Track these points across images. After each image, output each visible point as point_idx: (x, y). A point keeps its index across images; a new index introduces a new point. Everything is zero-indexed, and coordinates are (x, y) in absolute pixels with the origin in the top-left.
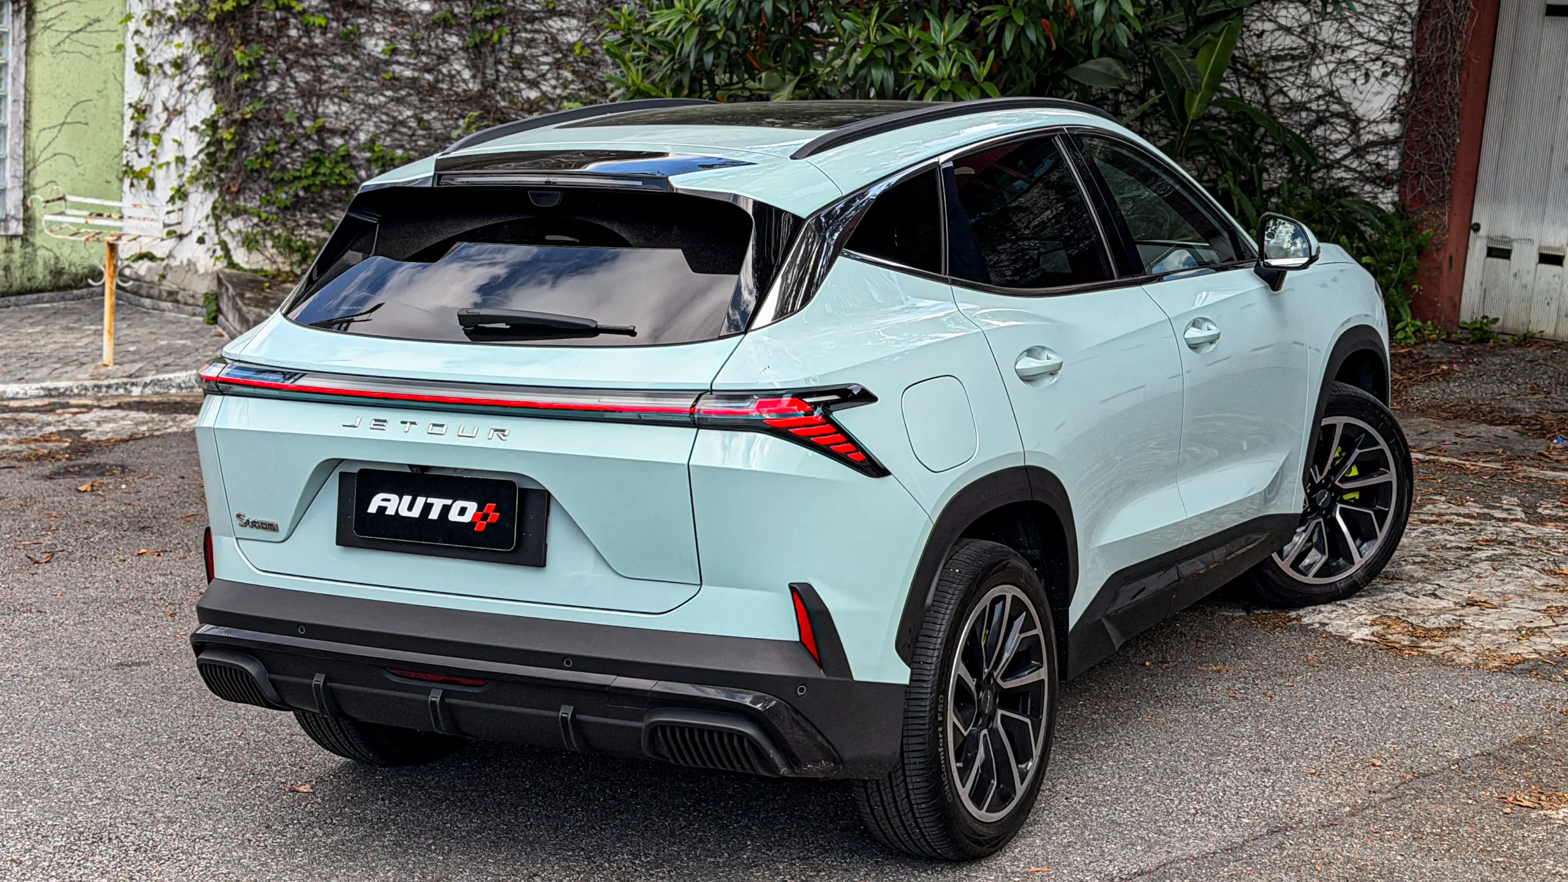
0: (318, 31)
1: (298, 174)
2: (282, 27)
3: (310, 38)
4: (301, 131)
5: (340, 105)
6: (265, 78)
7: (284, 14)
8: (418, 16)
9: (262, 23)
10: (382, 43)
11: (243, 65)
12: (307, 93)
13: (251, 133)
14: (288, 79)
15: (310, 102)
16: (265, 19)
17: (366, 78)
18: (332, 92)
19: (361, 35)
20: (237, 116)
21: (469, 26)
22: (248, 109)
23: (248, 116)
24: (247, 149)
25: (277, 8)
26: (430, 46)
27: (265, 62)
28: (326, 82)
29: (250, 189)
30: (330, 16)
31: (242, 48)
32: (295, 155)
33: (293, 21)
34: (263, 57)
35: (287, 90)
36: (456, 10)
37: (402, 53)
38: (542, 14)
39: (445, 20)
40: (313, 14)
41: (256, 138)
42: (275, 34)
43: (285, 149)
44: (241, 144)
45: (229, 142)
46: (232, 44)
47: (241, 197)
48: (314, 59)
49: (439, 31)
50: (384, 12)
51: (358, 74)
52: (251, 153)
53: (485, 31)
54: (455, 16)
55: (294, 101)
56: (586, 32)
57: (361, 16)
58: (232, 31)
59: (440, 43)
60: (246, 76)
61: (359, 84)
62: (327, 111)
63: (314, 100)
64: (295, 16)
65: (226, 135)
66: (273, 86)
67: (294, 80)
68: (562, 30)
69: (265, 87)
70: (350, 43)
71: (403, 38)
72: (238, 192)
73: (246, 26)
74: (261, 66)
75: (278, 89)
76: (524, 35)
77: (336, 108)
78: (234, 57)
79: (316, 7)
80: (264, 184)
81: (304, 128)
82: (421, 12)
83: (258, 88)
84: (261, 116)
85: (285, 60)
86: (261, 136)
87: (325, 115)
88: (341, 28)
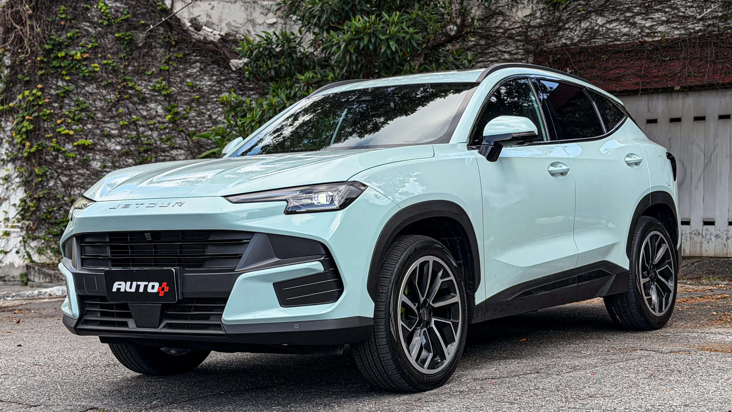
0: (71, 160)
1: (62, 220)
2: (56, 158)
3: (68, 162)
4: (63, 202)
5: (81, 190)
6: (48, 180)
7: (56, 153)
8: (115, 152)
9: (47, 157)
10: (99, 164)
11: (39, 175)
12: (66, 186)
13: (41, 204)
14: (58, 180)
15: (67, 189)
16: (48, 155)
17: (92, 179)
18: (78, 185)
19: (90, 161)
20: (36, 196)
21: (138, 155)
22: (41, 193)
23: (41, 196)
24: (39, 211)
25: (54, 151)
26: (120, 164)
27: (48, 173)
28: (75, 181)
29: (41, 228)
30: (77, 153)
31: (38, 167)
32: (61, 212)
33: (60, 155)
34: (47, 171)
35: (58, 185)
36: (132, 149)
37: (108, 167)
38: (168, 149)
39: (127, 152)
40: (69, 153)
41: (44, 206)
42: (53, 161)
43: (57, 210)
44: (38, 209)
45: (32, 207)
46: (34, 166)
47: (37, 232)
48: (70, 172)
49: (124, 157)
50: (100, 151)
51: (89, 177)
52: (42, 212)
53: (144, 157)
54: (131, 151)
55: (61, 189)
56: (188, 156)
57: (90, 153)
58: (34, 161)
59: (125, 163)
60: (40, 179)
61: (89, 181)
62: (75, 193)
63: (69, 188)
64: (61, 154)
65: (31, 204)
66: (51, 183)
67: (60, 180)
68: (177, 155)
69: (47, 184)
70: (85, 164)
71: (108, 161)
72: (36, 229)
73: (40, 158)
74: (47, 176)
75: (54, 185)
76: (161, 158)
77: (79, 192)
78: (35, 171)
79: (70, 150)
80: (47, 225)
81: (65, 201)
82: (116, 150)
83: (45, 184)
84: (46, 197)
85: (57, 172)
86: (46, 205)
87: (74, 195)
88: (82, 158)
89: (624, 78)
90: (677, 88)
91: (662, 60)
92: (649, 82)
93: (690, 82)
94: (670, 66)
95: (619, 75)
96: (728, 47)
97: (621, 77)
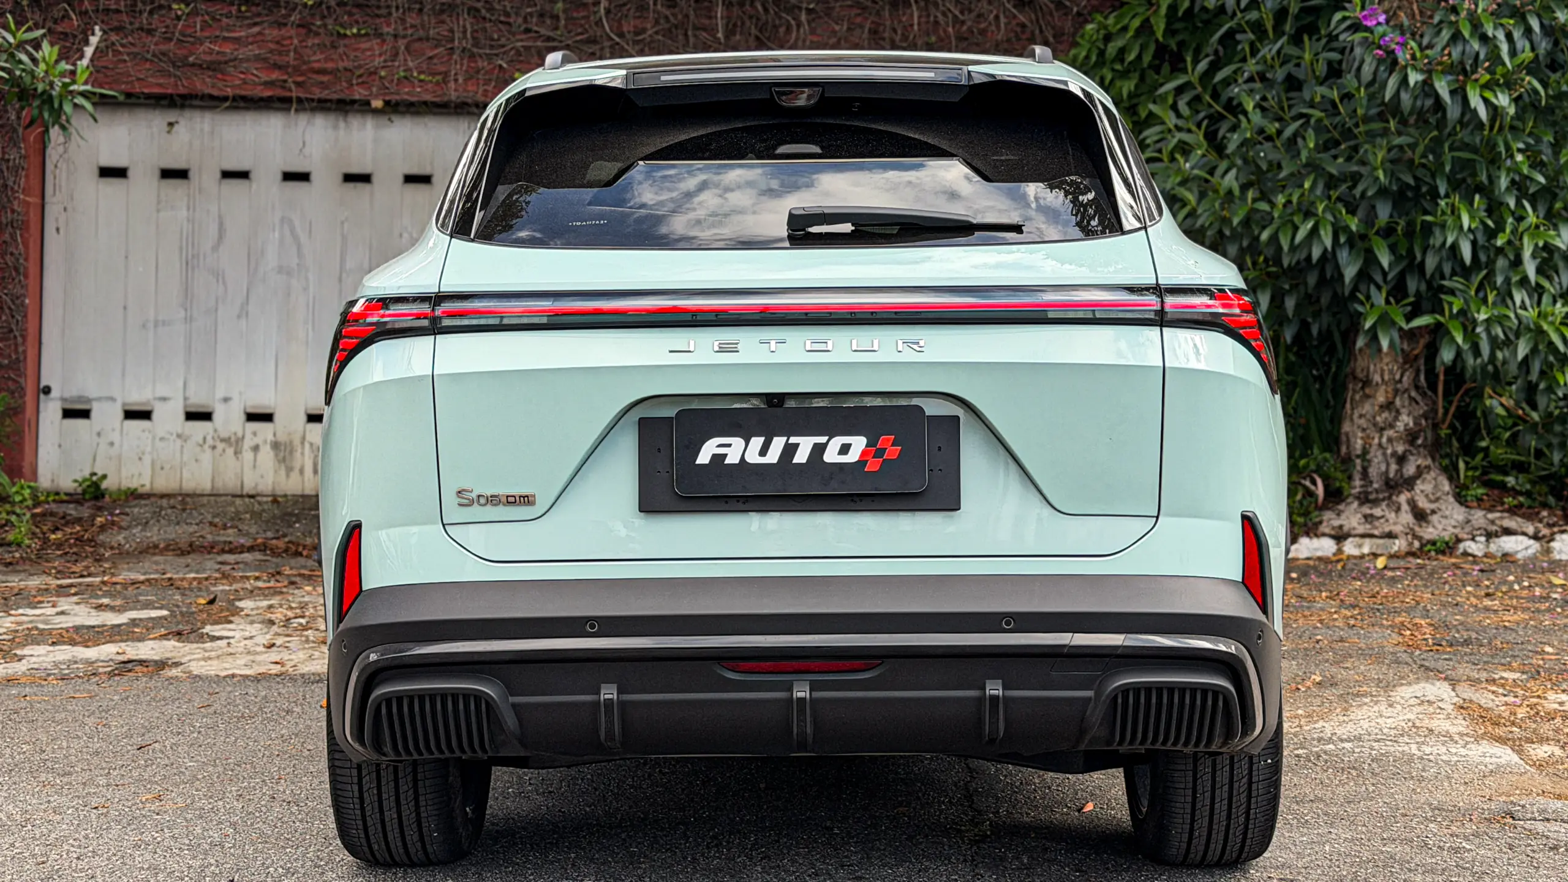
89: (235, 67)
90: (377, 103)
91: (338, 33)
92: (303, 82)
93: (407, 93)
94: (356, 50)
95: (220, 58)
96: (501, 22)
97: (226, 63)
